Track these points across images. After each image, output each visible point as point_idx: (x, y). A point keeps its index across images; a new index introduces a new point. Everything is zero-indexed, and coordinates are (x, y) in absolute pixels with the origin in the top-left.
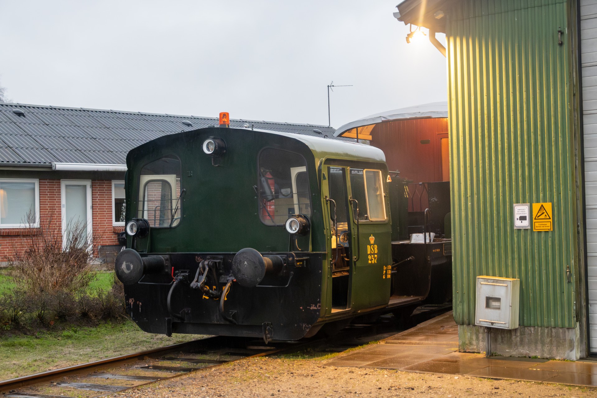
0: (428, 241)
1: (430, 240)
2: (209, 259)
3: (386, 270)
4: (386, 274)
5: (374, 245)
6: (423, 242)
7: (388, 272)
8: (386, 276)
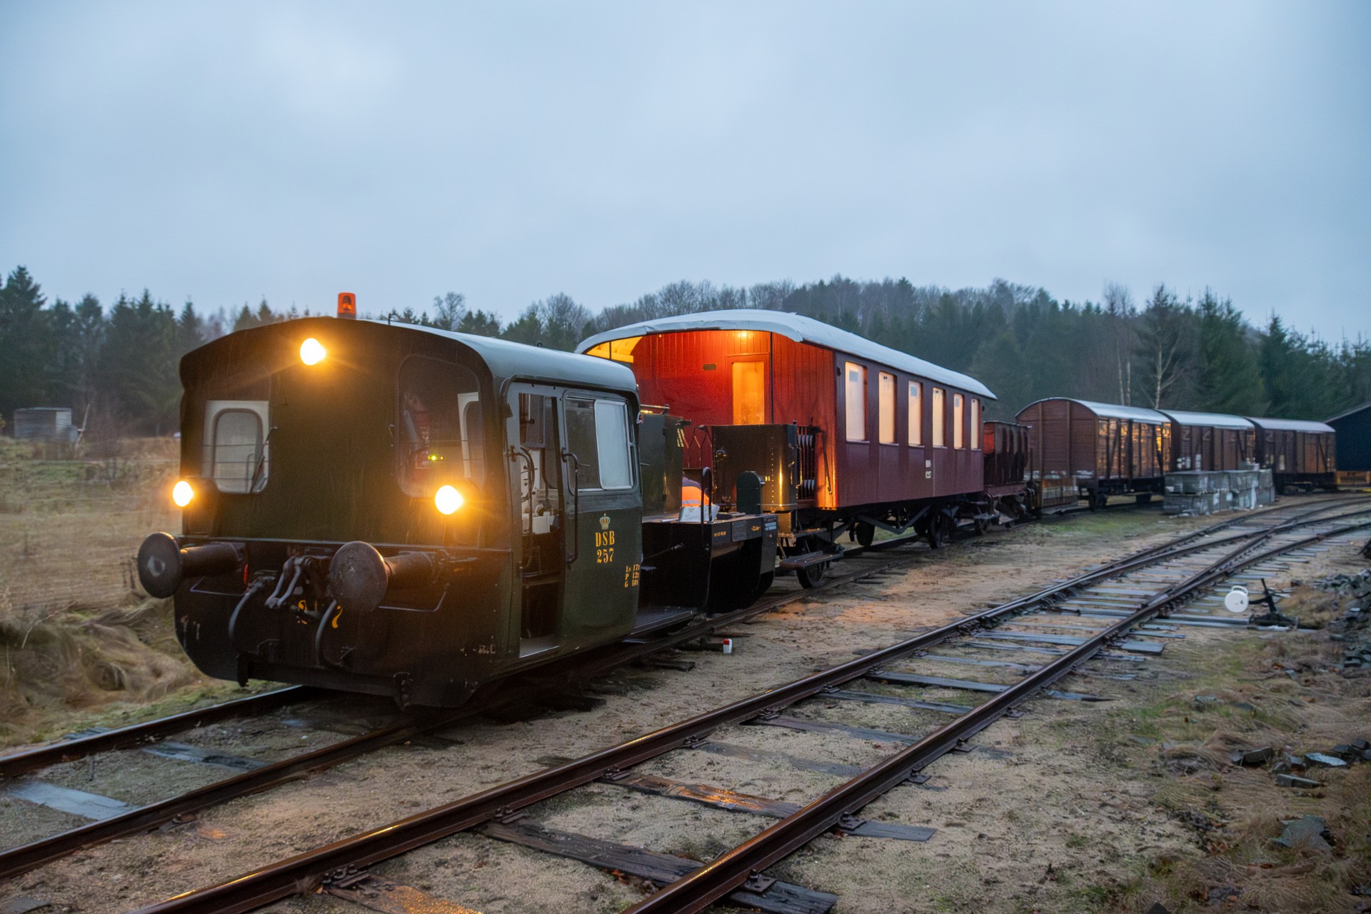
0: (707, 519)
1: (711, 519)
2: (308, 553)
3: (631, 573)
4: (630, 579)
5: (608, 531)
6: (698, 521)
7: (633, 576)
8: (630, 583)
